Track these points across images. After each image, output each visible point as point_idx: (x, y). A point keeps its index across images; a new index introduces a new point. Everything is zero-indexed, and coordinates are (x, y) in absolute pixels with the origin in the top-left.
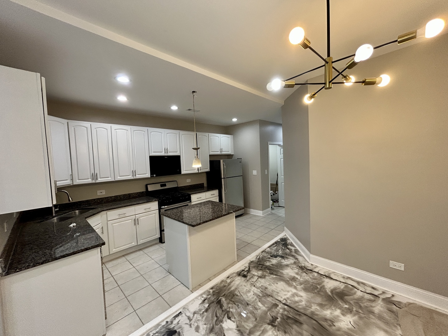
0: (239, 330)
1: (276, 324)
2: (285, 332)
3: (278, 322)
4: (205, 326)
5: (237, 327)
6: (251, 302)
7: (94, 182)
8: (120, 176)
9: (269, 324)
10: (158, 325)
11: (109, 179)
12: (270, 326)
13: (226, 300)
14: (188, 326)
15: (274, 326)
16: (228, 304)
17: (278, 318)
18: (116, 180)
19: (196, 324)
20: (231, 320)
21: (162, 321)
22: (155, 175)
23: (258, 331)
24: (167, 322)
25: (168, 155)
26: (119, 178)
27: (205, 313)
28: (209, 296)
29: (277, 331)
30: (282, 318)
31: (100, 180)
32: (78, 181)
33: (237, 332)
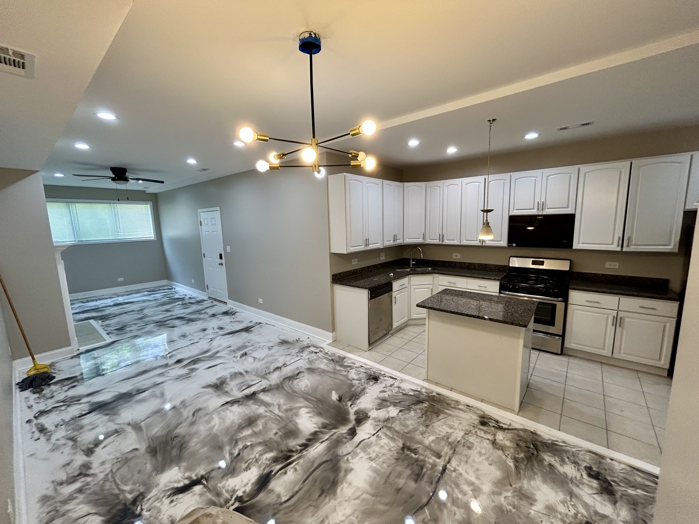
0: (388, 419)
1: (405, 451)
2: (397, 459)
3: (410, 454)
4: (387, 396)
5: (392, 418)
6: (432, 429)
7: (441, 243)
8: (466, 240)
9: (404, 444)
10: (381, 371)
11: (456, 242)
12: (401, 446)
13: (425, 407)
14: (385, 386)
15: (403, 449)
16: (421, 409)
17: (415, 455)
18: (462, 244)
19: (387, 390)
20: (399, 412)
21: (384, 371)
22: (514, 245)
23: (393, 434)
24: (385, 374)
25: (544, 213)
26: (465, 243)
27: (401, 394)
28: (425, 394)
29: (397, 451)
30: (417, 460)
31: (446, 242)
32: (429, 240)
33: (386, 418)
